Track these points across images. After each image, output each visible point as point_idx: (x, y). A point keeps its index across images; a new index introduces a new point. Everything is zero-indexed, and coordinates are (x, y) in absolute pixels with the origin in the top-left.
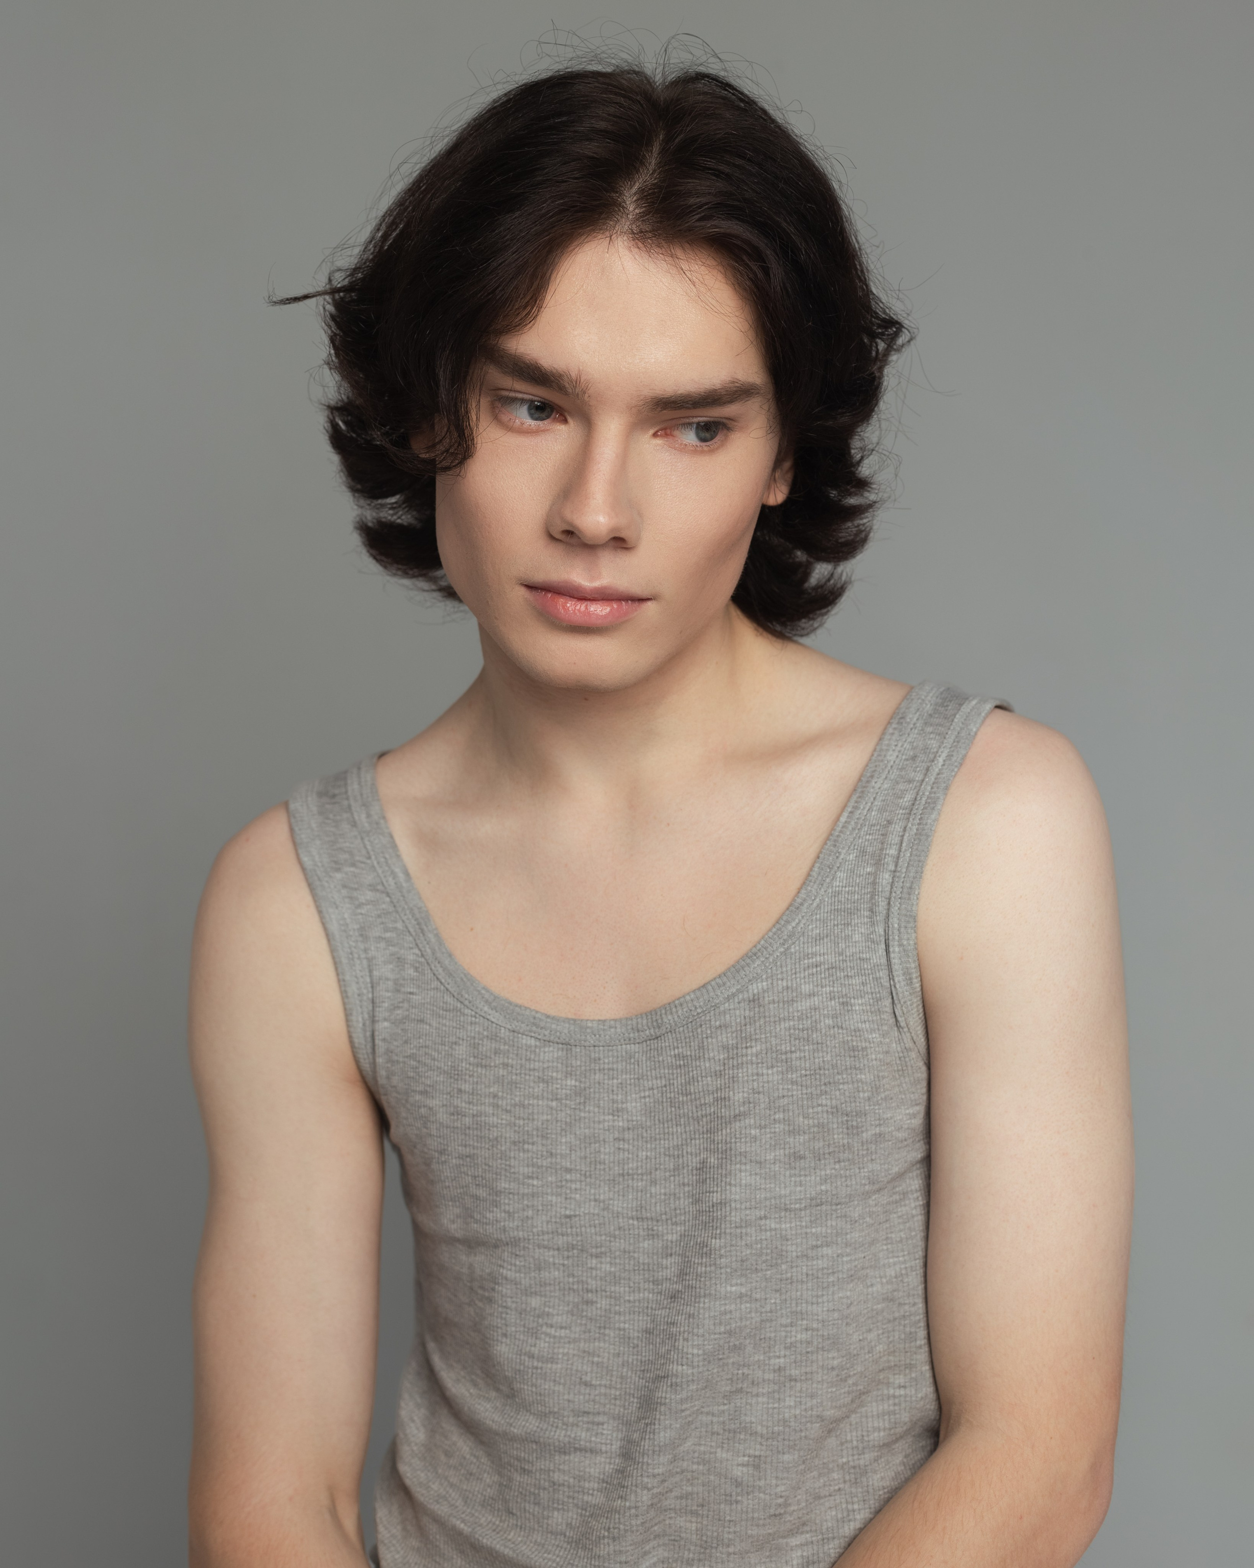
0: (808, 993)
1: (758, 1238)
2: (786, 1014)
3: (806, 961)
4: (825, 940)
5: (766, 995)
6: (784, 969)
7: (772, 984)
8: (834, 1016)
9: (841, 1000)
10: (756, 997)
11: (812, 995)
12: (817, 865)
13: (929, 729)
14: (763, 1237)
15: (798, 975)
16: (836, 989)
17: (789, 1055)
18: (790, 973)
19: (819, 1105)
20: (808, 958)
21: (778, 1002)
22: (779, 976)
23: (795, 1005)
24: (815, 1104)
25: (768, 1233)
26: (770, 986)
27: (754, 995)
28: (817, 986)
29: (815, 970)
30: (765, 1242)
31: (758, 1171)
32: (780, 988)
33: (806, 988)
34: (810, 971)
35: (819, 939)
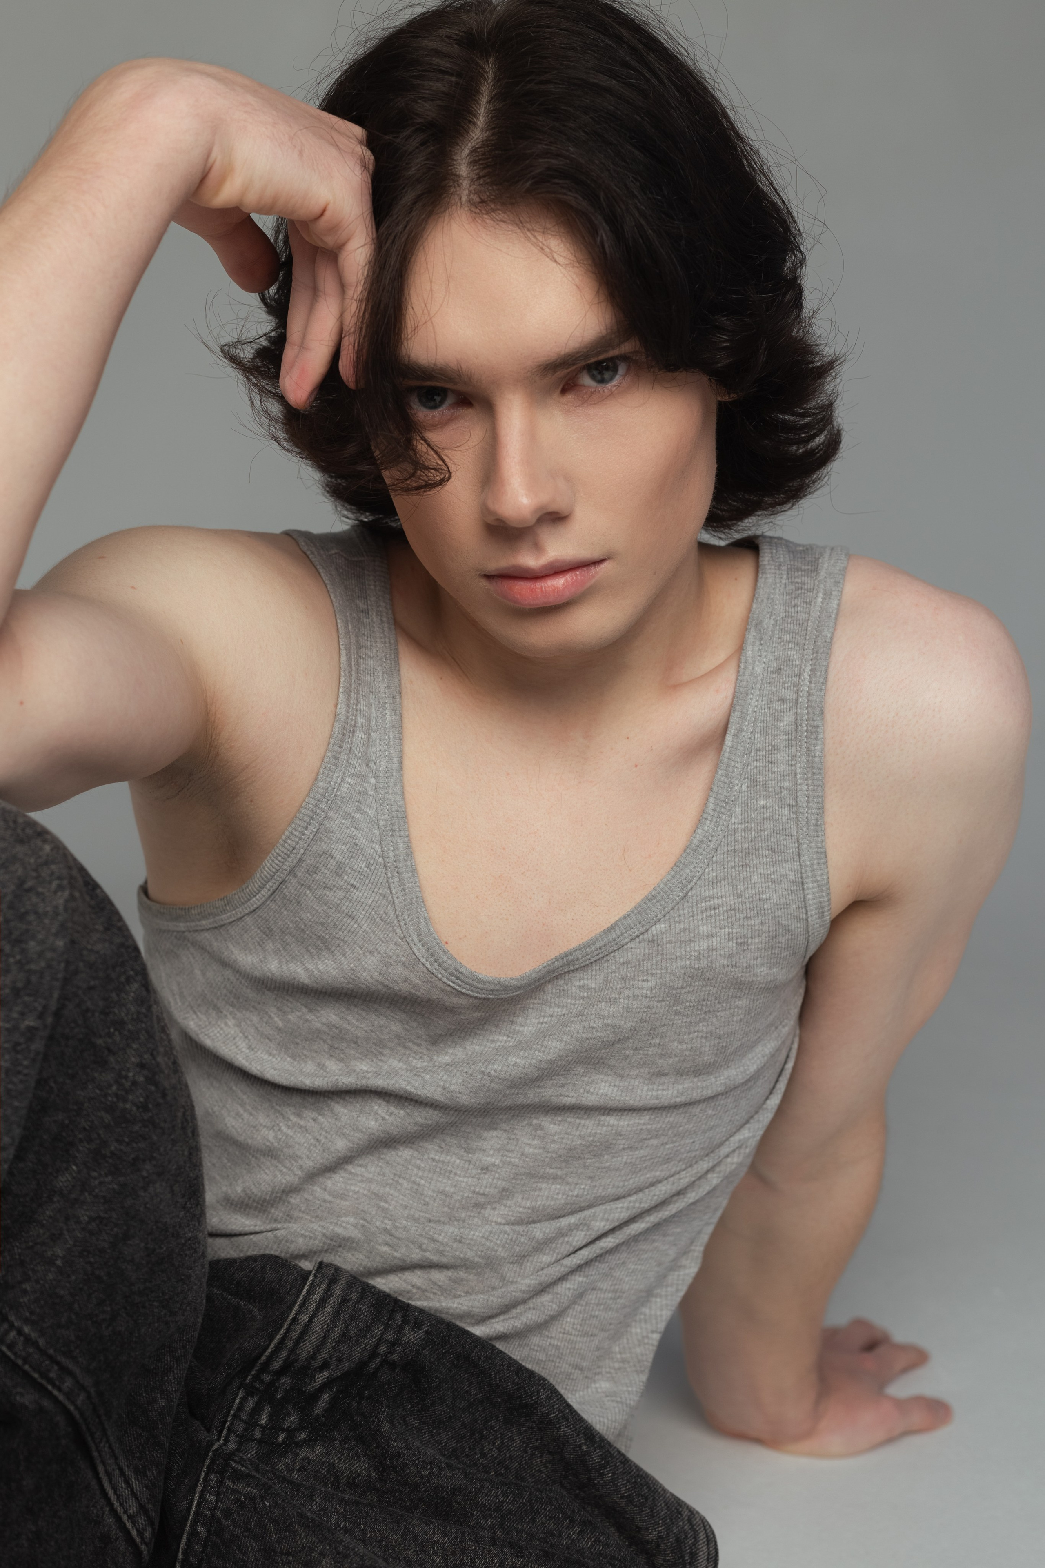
0: (706, 934)
1: (593, 1132)
2: (683, 953)
3: (703, 904)
4: (723, 883)
5: (664, 936)
6: (682, 912)
7: (670, 926)
8: (731, 956)
9: (739, 941)
10: (655, 938)
11: (710, 936)
12: (711, 800)
13: (787, 637)
14: (599, 1132)
15: (695, 917)
16: (734, 931)
17: (679, 991)
18: (687, 916)
19: (695, 1032)
20: (706, 901)
21: (676, 942)
22: (676, 919)
23: (693, 945)
24: (692, 1031)
25: (605, 1128)
26: (668, 928)
27: (653, 936)
28: (716, 927)
29: (713, 912)
30: (598, 1136)
31: (617, 1083)
32: (678, 930)
33: (704, 929)
34: (708, 914)
35: (716, 882)
